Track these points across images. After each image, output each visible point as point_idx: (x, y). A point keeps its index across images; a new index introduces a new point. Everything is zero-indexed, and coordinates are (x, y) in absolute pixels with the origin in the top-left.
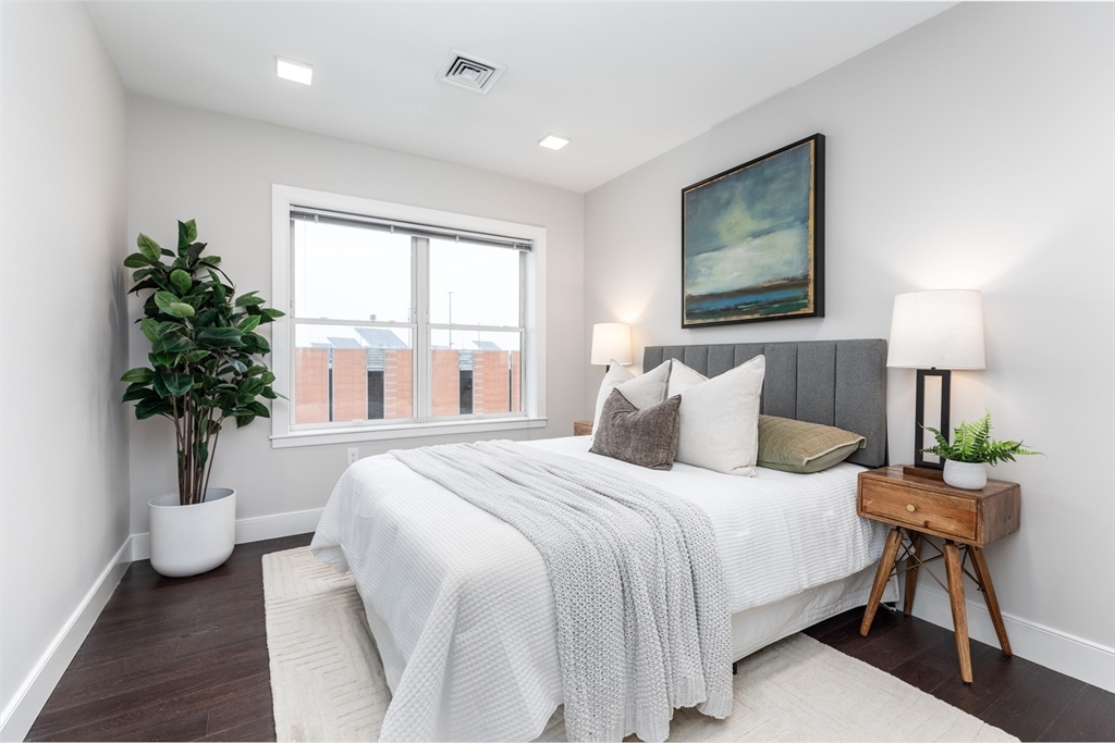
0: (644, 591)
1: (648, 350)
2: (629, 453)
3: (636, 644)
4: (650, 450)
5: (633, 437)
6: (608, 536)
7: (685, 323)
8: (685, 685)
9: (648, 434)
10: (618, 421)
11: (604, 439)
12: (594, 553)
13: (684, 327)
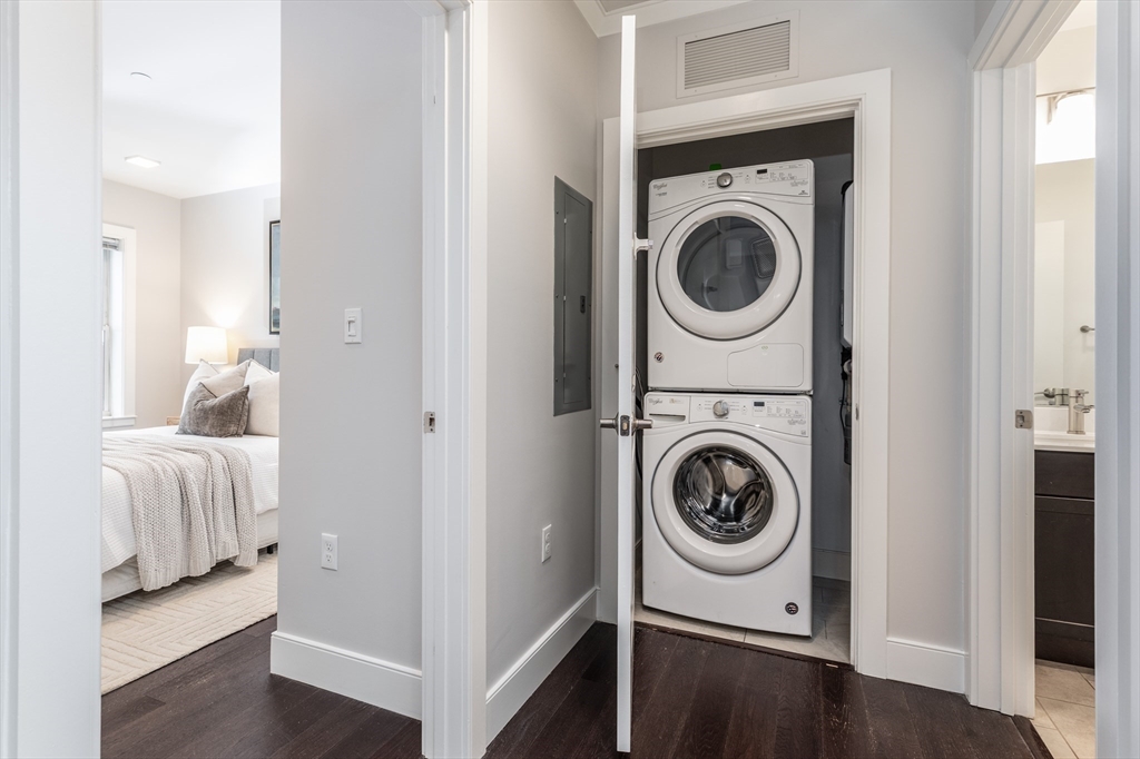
0: (196, 491)
1: (241, 351)
2: (207, 429)
3: (190, 524)
4: (223, 425)
5: (210, 417)
6: (174, 466)
7: (273, 330)
8: (224, 547)
9: (222, 414)
10: (199, 405)
11: (187, 421)
12: (161, 472)
13: (271, 333)
